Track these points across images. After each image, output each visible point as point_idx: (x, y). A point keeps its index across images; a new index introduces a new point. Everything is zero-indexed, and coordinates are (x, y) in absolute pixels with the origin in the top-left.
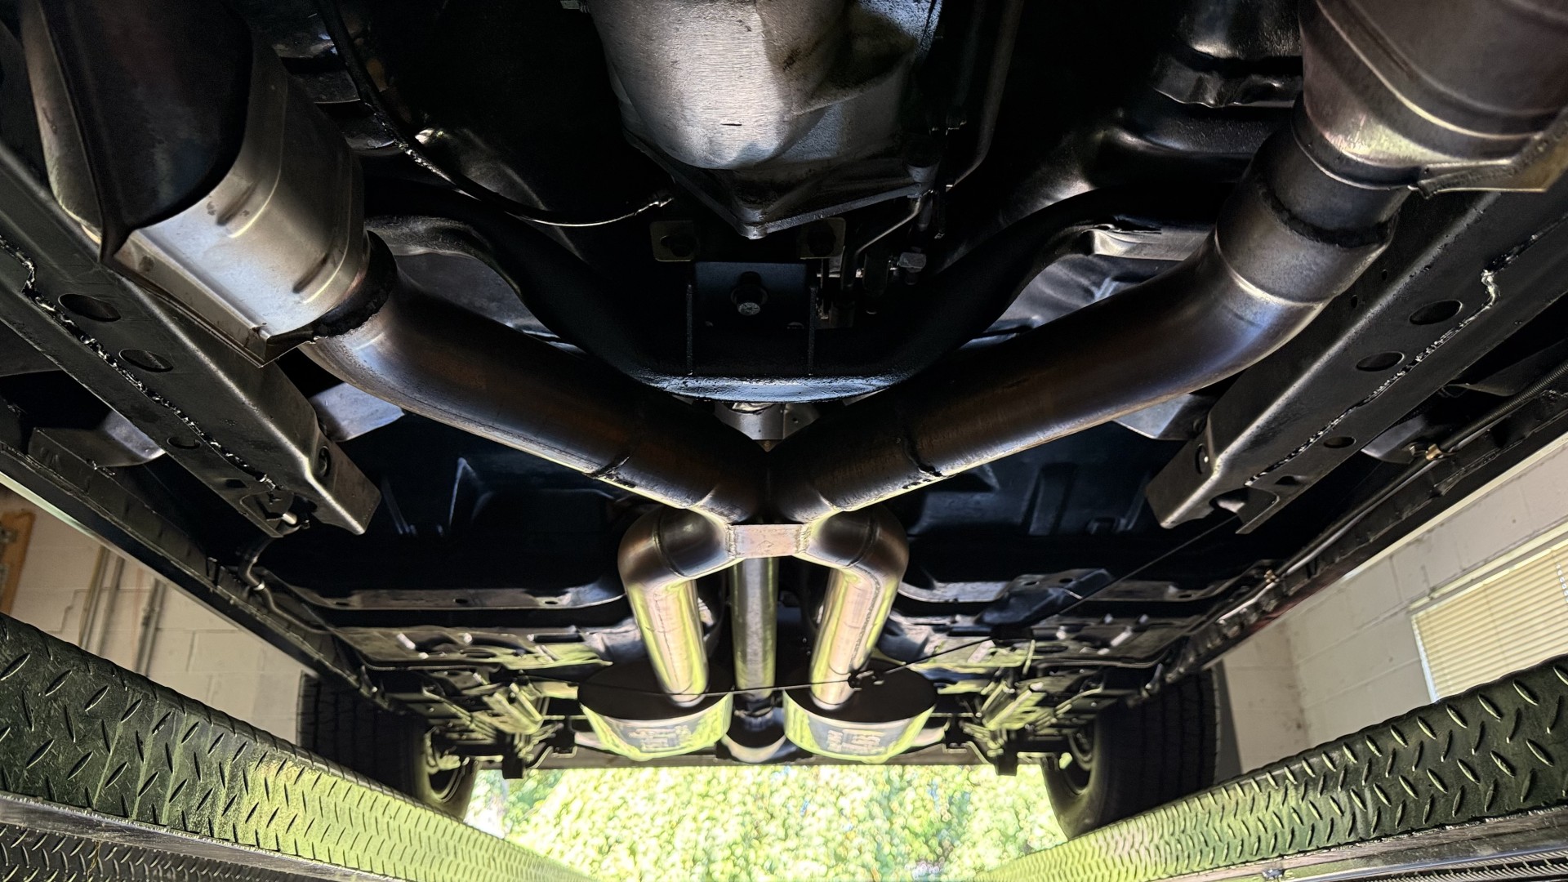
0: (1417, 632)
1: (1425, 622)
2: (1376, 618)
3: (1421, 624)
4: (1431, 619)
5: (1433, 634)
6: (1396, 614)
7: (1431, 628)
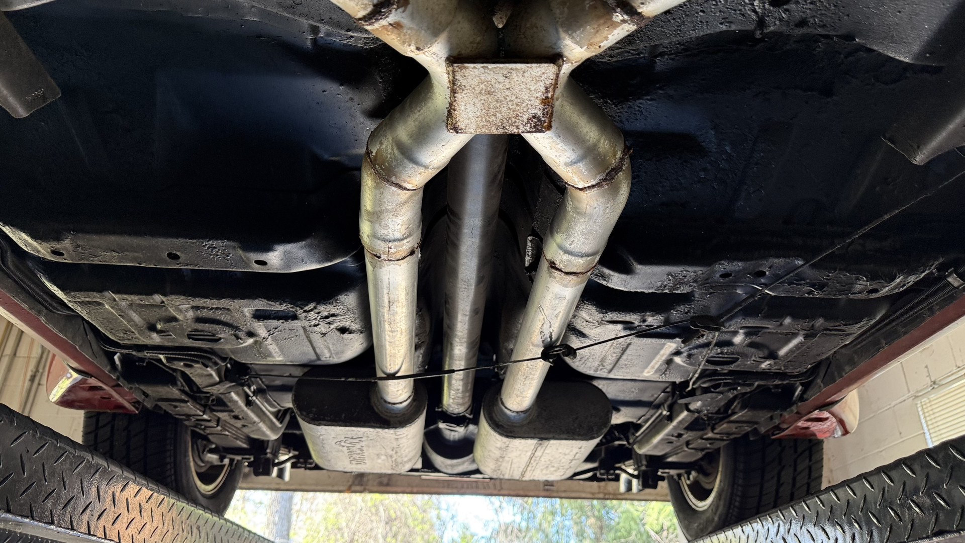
0: (921, 413)
1: (929, 405)
2: (890, 404)
3: (924, 407)
4: (933, 403)
5: (934, 414)
6: (905, 400)
7: (932, 410)
